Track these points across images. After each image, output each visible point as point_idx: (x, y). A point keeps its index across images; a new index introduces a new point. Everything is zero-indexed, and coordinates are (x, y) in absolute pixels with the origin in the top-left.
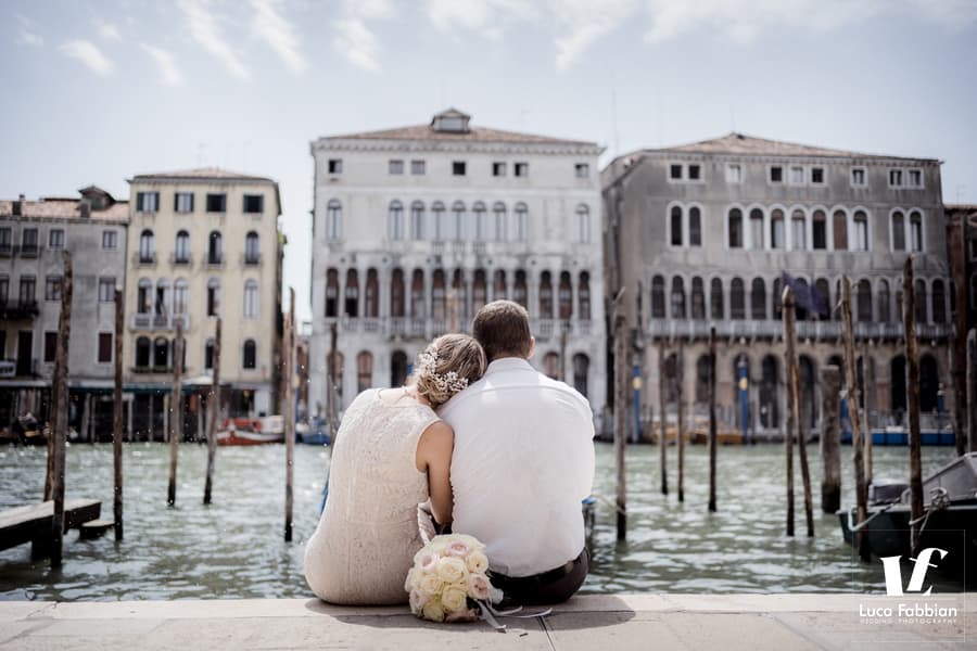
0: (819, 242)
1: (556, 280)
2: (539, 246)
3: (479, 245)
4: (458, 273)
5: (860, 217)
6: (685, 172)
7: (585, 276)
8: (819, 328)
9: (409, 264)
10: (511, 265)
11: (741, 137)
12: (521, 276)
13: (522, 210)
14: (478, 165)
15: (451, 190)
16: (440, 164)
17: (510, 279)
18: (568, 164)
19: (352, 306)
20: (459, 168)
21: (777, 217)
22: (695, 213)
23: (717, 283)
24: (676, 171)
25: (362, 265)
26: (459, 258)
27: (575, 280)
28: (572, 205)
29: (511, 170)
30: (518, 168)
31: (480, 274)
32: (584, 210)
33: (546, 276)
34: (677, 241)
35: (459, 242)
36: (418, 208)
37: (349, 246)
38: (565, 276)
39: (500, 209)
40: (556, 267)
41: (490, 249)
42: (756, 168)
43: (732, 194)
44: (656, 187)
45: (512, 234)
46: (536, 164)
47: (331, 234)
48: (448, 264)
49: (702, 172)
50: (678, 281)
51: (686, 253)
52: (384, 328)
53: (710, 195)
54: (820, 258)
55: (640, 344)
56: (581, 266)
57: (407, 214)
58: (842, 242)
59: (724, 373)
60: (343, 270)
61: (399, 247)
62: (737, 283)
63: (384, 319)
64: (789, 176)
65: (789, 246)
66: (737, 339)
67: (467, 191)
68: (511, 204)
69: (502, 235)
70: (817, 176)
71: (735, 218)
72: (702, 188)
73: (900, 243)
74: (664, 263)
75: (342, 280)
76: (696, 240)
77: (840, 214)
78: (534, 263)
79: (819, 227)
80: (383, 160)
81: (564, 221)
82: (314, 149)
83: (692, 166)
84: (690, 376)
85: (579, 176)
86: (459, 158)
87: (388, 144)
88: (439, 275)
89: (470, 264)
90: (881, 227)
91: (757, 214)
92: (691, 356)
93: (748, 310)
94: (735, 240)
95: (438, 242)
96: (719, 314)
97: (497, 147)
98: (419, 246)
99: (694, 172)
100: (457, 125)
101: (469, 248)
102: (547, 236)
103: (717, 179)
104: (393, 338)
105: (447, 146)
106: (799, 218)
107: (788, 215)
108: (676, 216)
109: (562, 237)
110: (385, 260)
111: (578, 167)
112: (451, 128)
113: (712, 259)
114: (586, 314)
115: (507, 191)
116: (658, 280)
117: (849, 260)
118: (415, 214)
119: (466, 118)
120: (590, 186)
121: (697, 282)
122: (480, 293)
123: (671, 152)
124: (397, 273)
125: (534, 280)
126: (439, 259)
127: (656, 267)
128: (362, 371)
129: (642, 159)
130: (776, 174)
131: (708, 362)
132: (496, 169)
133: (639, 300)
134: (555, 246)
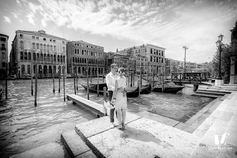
0: (92, 55)
1: (60, 57)
2: (57, 52)
3: (48, 51)
4: (45, 54)
5: (96, 53)
6: (77, 45)
7: (64, 56)
8: (92, 64)
9: (36, 52)
10: (53, 54)
11: (82, 41)
12: (55, 56)
13: (55, 47)
14: (48, 39)
15: (43, 42)
16: (41, 38)
17: (53, 56)
18: (62, 41)
19: (26, 58)
20: (45, 39)
21: (87, 51)
22: (78, 50)
23: (81, 58)
24: (76, 44)
25: (28, 52)
26: (45, 52)
27: (63, 57)
28: (62, 47)
29: (53, 41)
30: (54, 41)
31: (48, 55)
32: (64, 48)
33: (58, 56)
34: (76, 53)
35: (45, 50)
36: (38, 44)
37: (25, 49)
38: (61, 56)
39: (51, 46)
40: (60, 55)
41: (50, 52)
42: (85, 45)
43: (82, 48)
44: (73, 46)
45: (53, 50)
46: (57, 40)
47: (21, 47)
48: (43, 53)
49: (79, 45)
50: (76, 58)
51: (77, 55)
52: (32, 62)
53: (80, 48)
54: (92, 57)
55: (71, 65)
56: (63, 55)
57: (36, 45)
58: (94, 55)
59: (81, 69)
60: (24, 52)
61: (34, 50)
62: (83, 59)
63: (32, 60)
64: (89, 47)
65: (89, 55)
66: (83, 65)
67: (46, 43)
68: (53, 46)
69: (52, 50)
70: (92, 47)
71: (83, 51)
72: (79, 47)
73: (100, 56)
74: (74, 56)
75: (24, 54)
76: (78, 53)
77: (94, 52)
78: (57, 54)
79: (92, 53)
80: (31, 36)
81: (61, 49)
82: (16, 32)
83: (78, 44)
84: (77, 69)
85: (63, 43)
86: (45, 38)
87: (32, 34)
88: (42, 54)
89: (47, 53)
90: (98, 54)
91: (85, 51)
92: (78, 67)
93: (84, 62)
94: (83, 54)
95: (41, 50)
96: (81, 62)
97: (51, 37)
98: (38, 50)
99: (78, 45)
100: (43, 33)
101: (47, 51)
102: (59, 51)
103: (81, 46)
104: (34, 63)
105: (43, 36)
106: (90, 52)
107: (89, 51)
108: (76, 50)
109: (61, 51)
110: (32, 51)
111: (63, 42)
112: (42, 33)
113: (80, 55)
114: (64, 61)
115: (52, 44)
116: (74, 58)
117: (95, 57)
118: (37, 45)
119: (45, 32)
120: (65, 45)
121: (78, 58)
122: (48, 58)
123: (75, 42)
124: (34, 54)
125: (57, 56)
126: (42, 52)
127: (73, 56)
128: (28, 68)
129: (71, 42)
130: (87, 46)
131: (79, 68)
132: (51, 40)
133: (71, 60)
134: (60, 52)
